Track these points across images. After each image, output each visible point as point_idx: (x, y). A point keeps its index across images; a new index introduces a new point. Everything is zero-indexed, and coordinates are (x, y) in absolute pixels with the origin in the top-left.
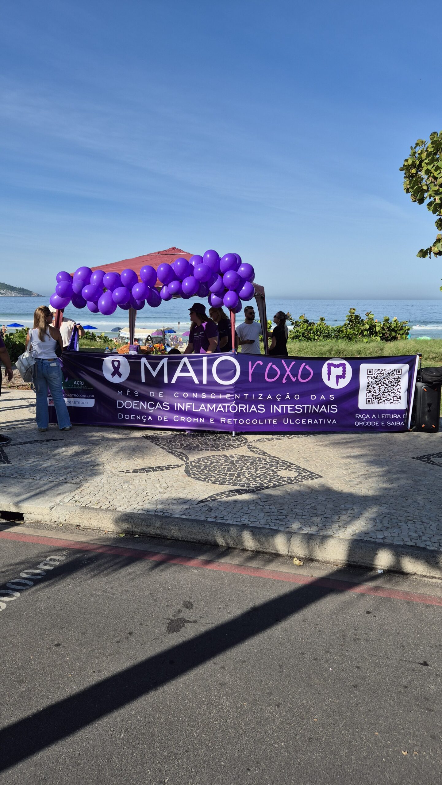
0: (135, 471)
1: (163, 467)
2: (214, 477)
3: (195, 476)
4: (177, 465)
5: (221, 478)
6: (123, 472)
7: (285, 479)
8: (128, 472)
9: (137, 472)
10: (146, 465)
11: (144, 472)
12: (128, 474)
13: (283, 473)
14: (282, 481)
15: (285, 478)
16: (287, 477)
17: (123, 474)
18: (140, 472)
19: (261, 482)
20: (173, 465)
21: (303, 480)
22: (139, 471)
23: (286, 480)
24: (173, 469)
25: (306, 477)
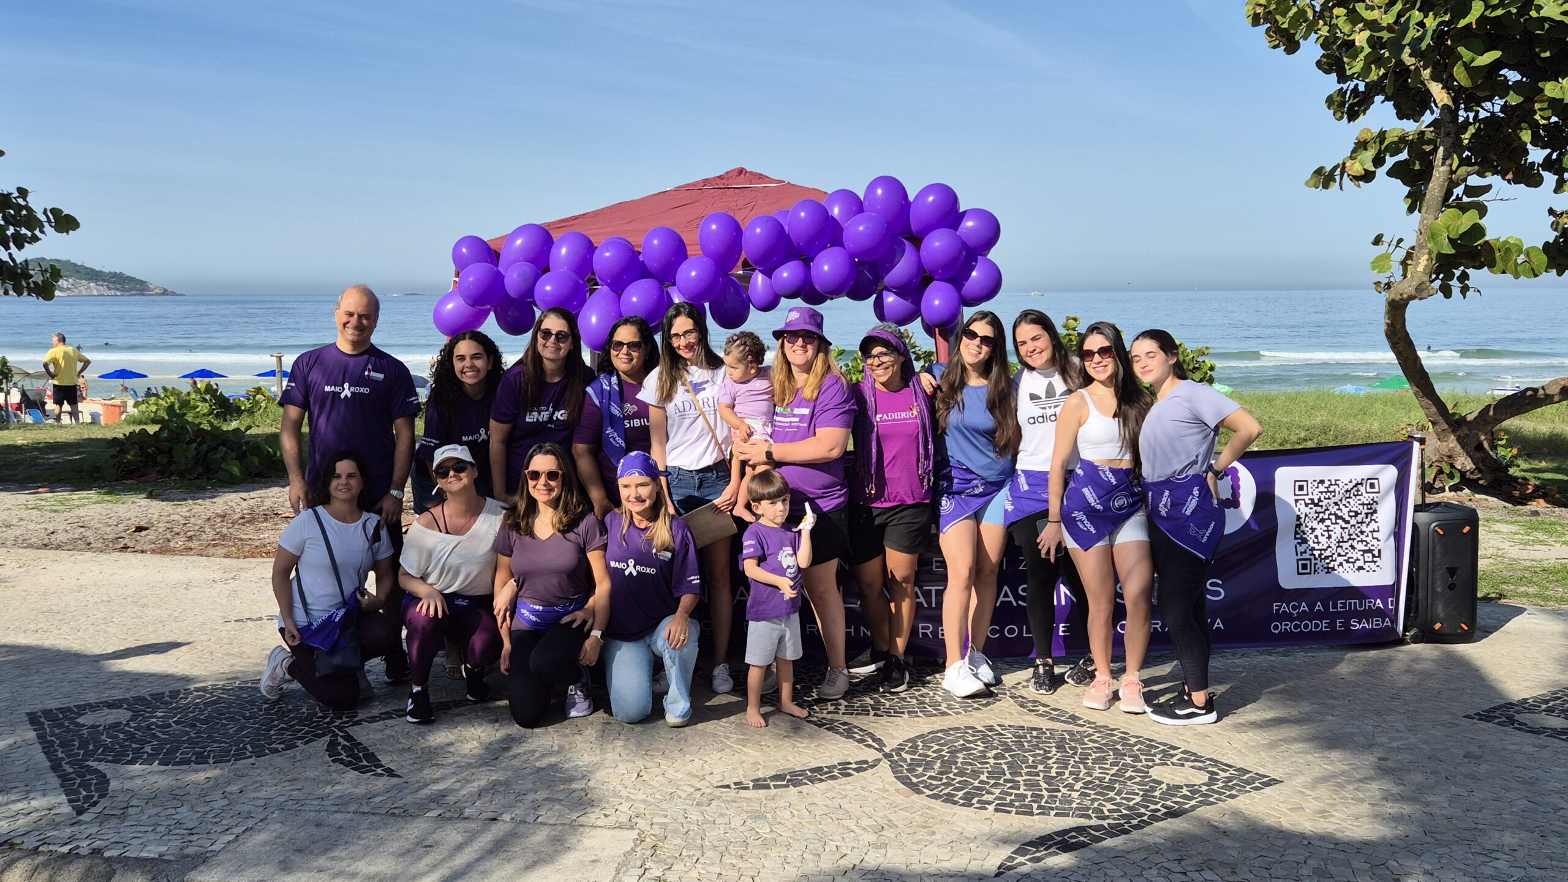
0: (760, 784)
1: (831, 768)
2: (988, 793)
3: (934, 792)
4: (866, 762)
5: (1010, 794)
6: (728, 786)
7: (1185, 791)
8: (740, 786)
9: (768, 787)
10: (778, 764)
11: (787, 786)
12: (743, 793)
13: (1167, 775)
14: (1180, 797)
15: (1182, 787)
16: (1187, 786)
17: (732, 793)
18: (776, 787)
19: (1124, 801)
20: (852, 761)
21: (1234, 792)
22: (772, 784)
23: (1189, 794)
24: (861, 773)
25: (1235, 782)
